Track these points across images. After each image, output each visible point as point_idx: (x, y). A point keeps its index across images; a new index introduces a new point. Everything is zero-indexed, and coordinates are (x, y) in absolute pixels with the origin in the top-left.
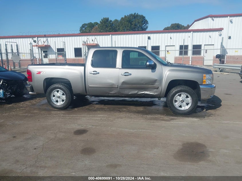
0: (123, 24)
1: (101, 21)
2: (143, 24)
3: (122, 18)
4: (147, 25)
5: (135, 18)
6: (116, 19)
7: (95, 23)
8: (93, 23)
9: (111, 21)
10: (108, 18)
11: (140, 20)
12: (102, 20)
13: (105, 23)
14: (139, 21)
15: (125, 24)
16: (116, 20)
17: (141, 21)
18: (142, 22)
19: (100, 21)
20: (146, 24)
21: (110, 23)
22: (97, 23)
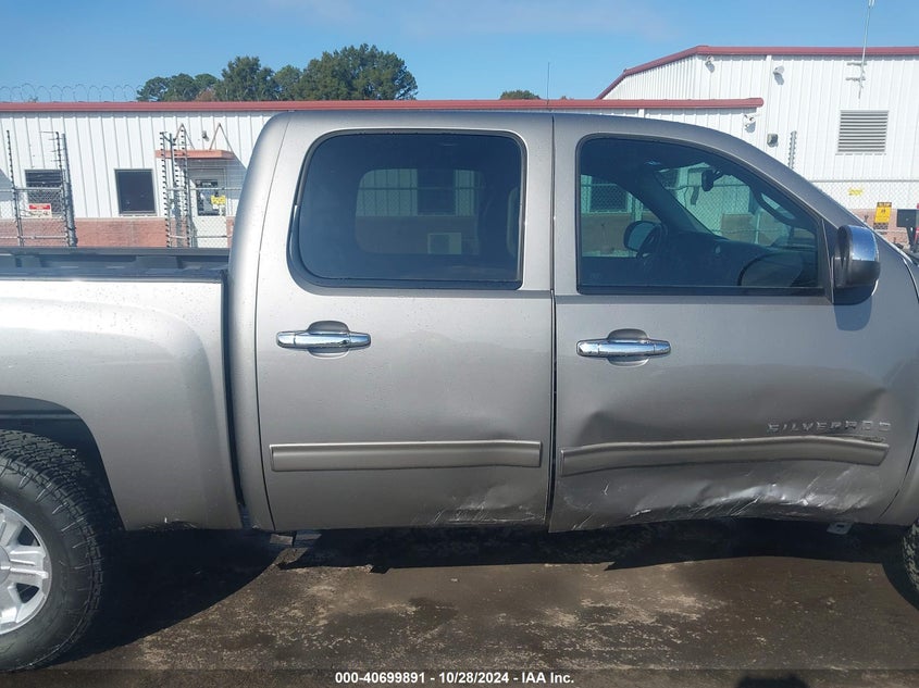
0: (320, 87)
1: (227, 69)
2: (398, 90)
3: (314, 63)
4: (412, 93)
5: (363, 65)
6: (289, 66)
7: (201, 76)
8: (193, 76)
9: (268, 72)
10: (257, 60)
11: (386, 74)
12: (230, 66)
13: (244, 78)
14: (383, 78)
15: (326, 87)
16: (290, 72)
17: (389, 77)
18: (393, 80)
19: (224, 70)
20: (409, 89)
21: (265, 79)
22: (209, 80)
